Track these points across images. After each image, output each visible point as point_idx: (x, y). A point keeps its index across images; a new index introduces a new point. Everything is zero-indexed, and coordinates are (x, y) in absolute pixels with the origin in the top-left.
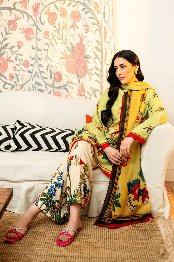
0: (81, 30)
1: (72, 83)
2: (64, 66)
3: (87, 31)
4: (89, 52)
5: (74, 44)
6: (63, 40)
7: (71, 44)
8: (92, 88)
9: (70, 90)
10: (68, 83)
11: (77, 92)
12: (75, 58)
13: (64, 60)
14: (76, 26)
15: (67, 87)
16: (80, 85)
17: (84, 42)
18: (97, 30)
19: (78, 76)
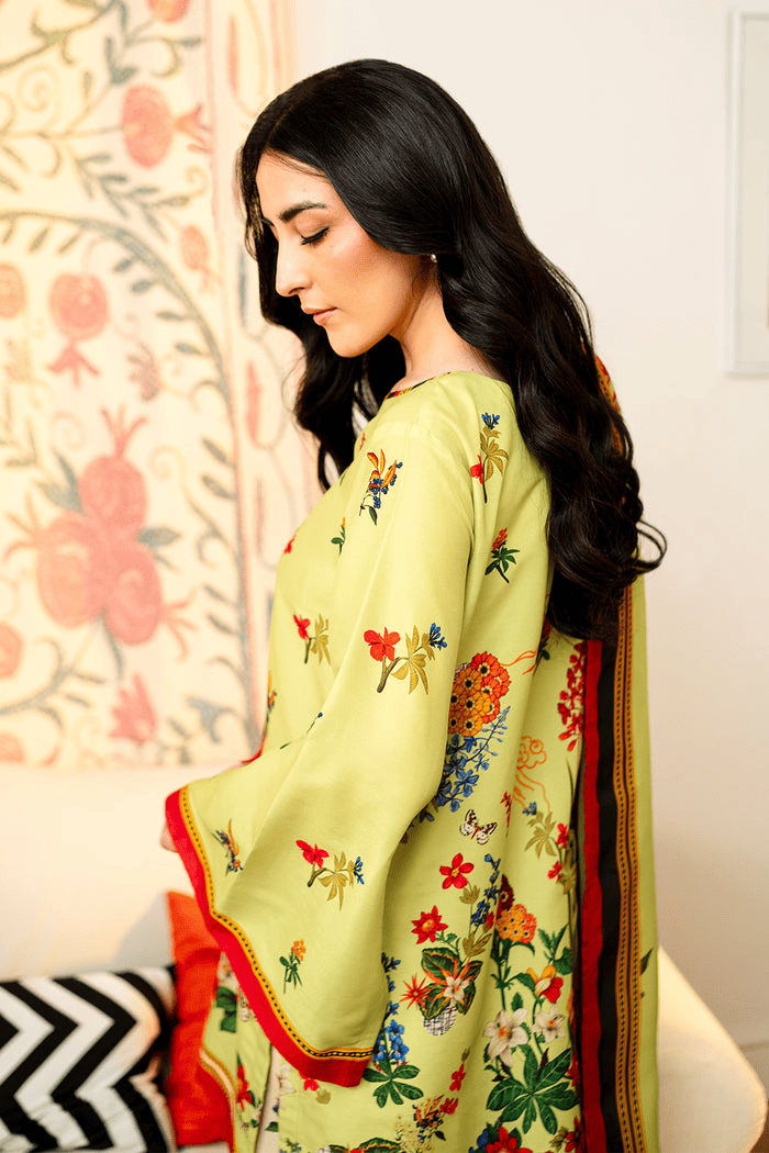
0: (115, 388)
1: (82, 677)
2: (29, 590)
3: (151, 391)
4: (164, 506)
5: (80, 462)
6: (14, 443)
7: (64, 465)
8: (195, 703)
9: (70, 712)
10: (60, 675)
11: (109, 723)
12: (85, 535)
13: (27, 559)
14: (82, 360)
15: (56, 701)
16: (128, 685)
17: (137, 454)
18: (207, 383)
19: (113, 635)
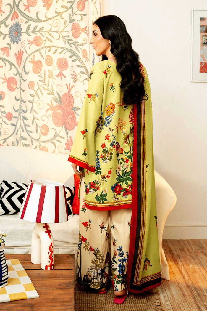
0: (69, 80)
1: (59, 136)
2: (51, 118)
3: (75, 81)
4: (77, 103)
5: (61, 94)
6: (49, 90)
7: (58, 94)
9: (57, 144)
10: (55, 136)
11: (65, 146)
12: (62, 109)
13: (50, 112)
14: (63, 74)
15: (55, 141)
16: (69, 138)
17: (72, 92)
18: (86, 79)
19: (66, 128)
